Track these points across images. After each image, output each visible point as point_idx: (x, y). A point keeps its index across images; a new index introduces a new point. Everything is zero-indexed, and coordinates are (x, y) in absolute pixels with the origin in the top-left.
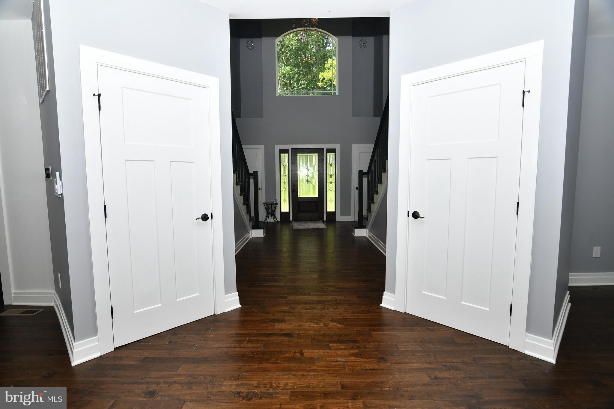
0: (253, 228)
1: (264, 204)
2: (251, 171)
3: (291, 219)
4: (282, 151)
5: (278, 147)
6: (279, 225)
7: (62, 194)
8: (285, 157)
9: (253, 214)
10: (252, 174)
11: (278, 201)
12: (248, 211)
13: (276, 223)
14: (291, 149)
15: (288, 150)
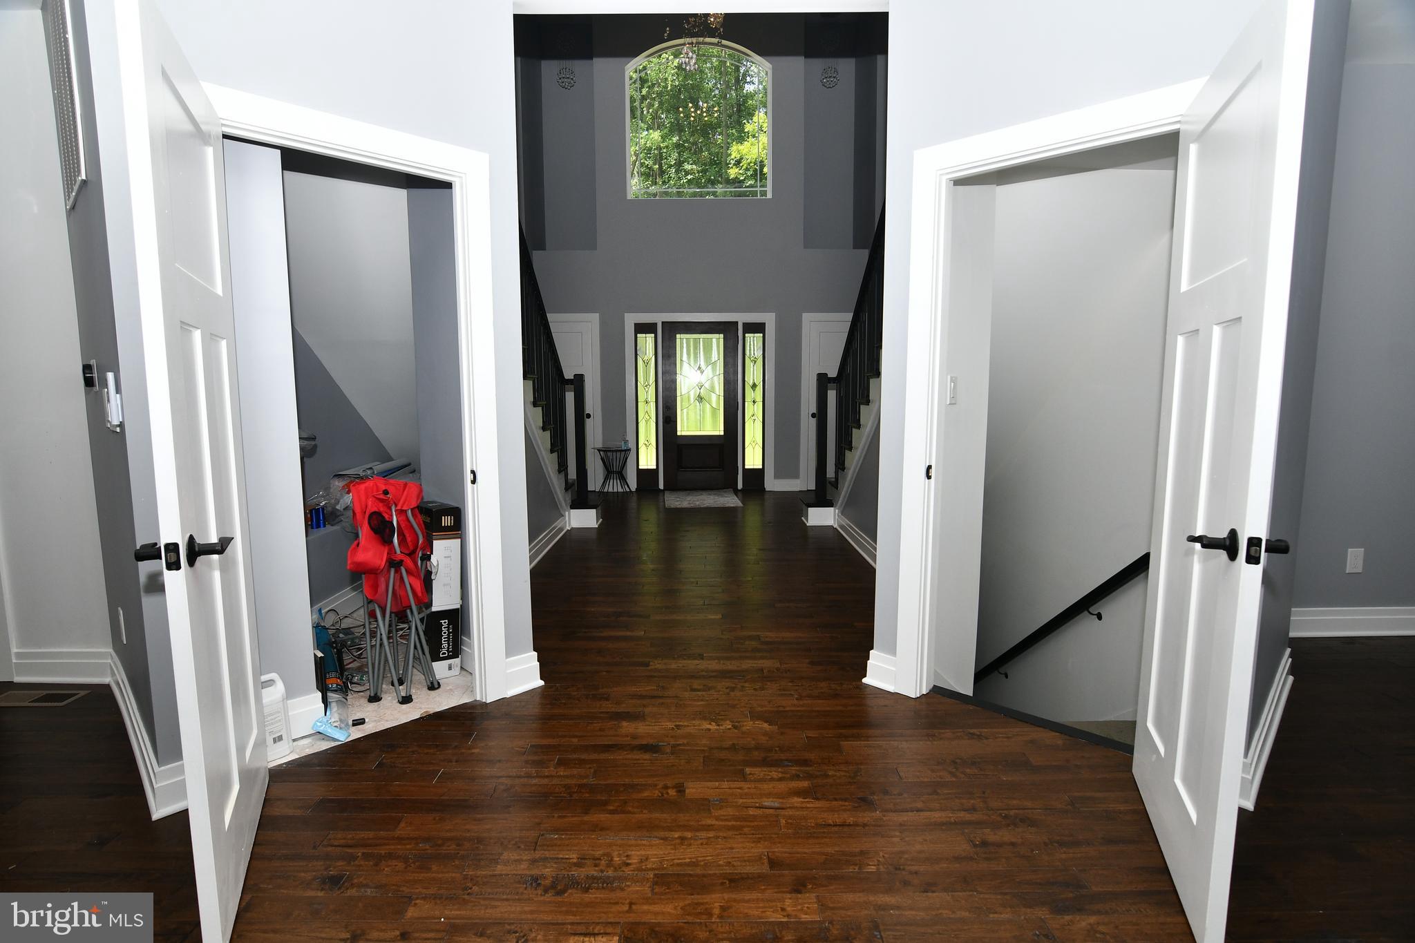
0: (575, 505)
1: (599, 450)
2: (568, 375)
3: (661, 486)
4: (642, 328)
5: (631, 320)
6: (634, 498)
7: (121, 425)
8: (647, 343)
9: (573, 474)
10: (569, 382)
11: (632, 445)
12: (562, 467)
13: (627, 495)
14: (663, 322)
15: (655, 325)
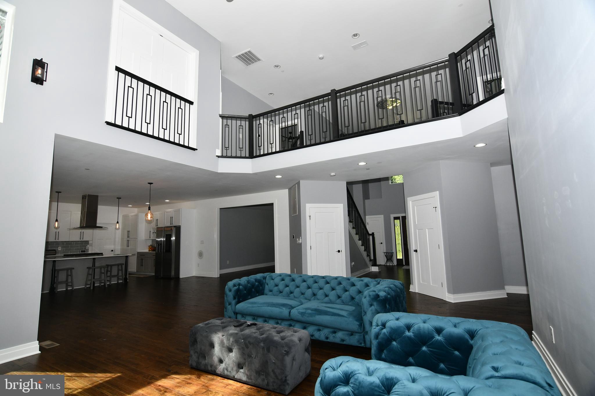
0: (373, 266)
1: (384, 253)
2: (370, 233)
3: (404, 264)
4: (395, 218)
5: (392, 216)
6: (396, 267)
7: (301, 243)
8: (397, 222)
9: (372, 258)
10: (371, 235)
11: (394, 251)
12: (369, 255)
13: (393, 266)
14: (402, 216)
15: (400, 217)
